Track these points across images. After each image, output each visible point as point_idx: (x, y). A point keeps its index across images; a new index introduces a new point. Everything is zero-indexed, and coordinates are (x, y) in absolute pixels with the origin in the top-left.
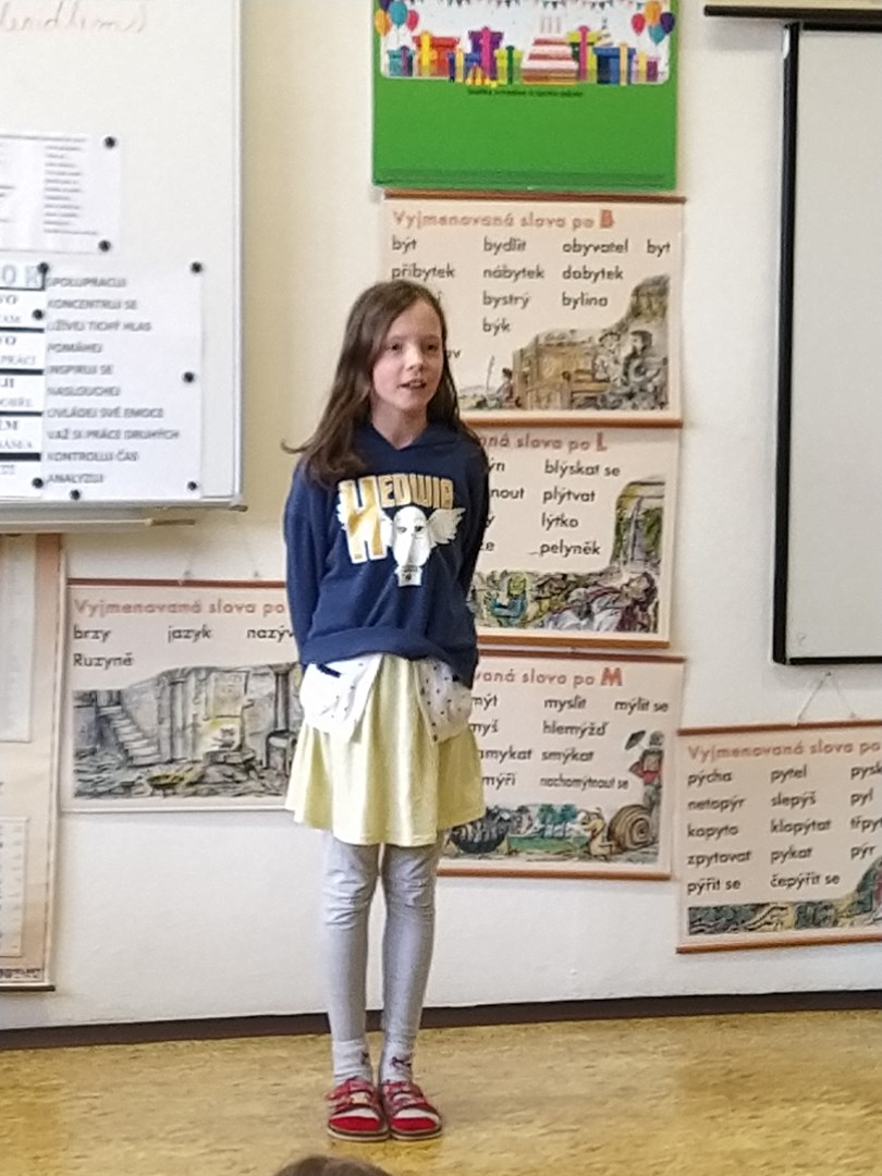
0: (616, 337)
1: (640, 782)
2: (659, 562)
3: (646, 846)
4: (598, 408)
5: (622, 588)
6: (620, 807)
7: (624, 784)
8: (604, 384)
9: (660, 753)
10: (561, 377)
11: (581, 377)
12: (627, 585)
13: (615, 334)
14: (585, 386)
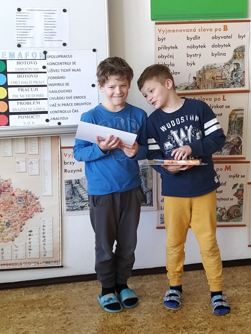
0: (228, 65)
1: (237, 198)
2: (242, 134)
3: (239, 217)
4: (223, 88)
5: (231, 142)
6: (230, 206)
7: (232, 199)
8: (224, 80)
9: (243, 190)
10: (212, 79)
11: (218, 78)
12: (232, 141)
13: (228, 64)
14: (219, 81)
